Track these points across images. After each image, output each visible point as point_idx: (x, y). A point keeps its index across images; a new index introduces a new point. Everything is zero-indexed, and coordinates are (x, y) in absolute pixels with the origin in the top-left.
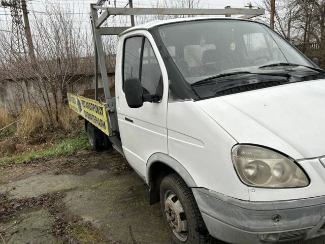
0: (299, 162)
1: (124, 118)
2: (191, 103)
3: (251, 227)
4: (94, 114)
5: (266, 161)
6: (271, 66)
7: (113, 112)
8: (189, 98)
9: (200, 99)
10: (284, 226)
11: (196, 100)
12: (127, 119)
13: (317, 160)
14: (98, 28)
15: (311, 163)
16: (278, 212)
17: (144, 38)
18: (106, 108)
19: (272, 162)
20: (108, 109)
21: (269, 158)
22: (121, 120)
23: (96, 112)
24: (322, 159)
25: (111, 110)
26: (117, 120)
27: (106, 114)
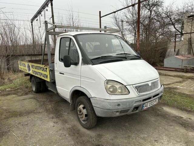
0: (126, 86)
1: (59, 73)
2: (91, 66)
3: (111, 109)
4: (41, 71)
5: (116, 86)
6: (120, 54)
7: (52, 70)
8: (90, 64)
9: (94, 65)
10: (121, 108)
11: (92, 65)
12: (60, 73)
13: (132, 86)
14: (48, 31)
15: (130, 87)
16: (119, 103)
17: (71, 39)
18: (49, 68)
19: (118, 86)
20: (50, 69)
21: (117, 85)
22: (57, 74)
23: (42, 71)
24: (133, 85)
25: (52, 69)
26: (55, 74)
27: (49, 71)
